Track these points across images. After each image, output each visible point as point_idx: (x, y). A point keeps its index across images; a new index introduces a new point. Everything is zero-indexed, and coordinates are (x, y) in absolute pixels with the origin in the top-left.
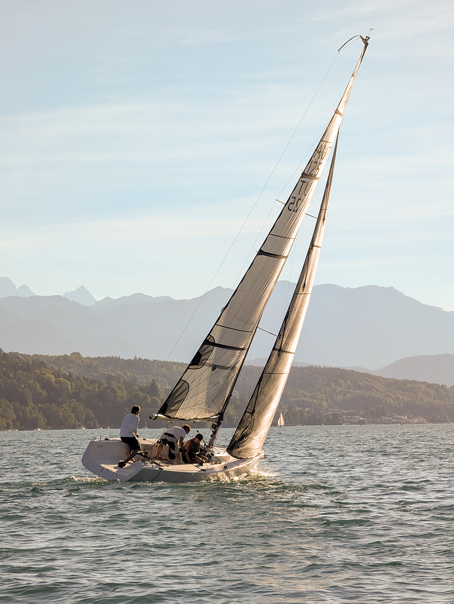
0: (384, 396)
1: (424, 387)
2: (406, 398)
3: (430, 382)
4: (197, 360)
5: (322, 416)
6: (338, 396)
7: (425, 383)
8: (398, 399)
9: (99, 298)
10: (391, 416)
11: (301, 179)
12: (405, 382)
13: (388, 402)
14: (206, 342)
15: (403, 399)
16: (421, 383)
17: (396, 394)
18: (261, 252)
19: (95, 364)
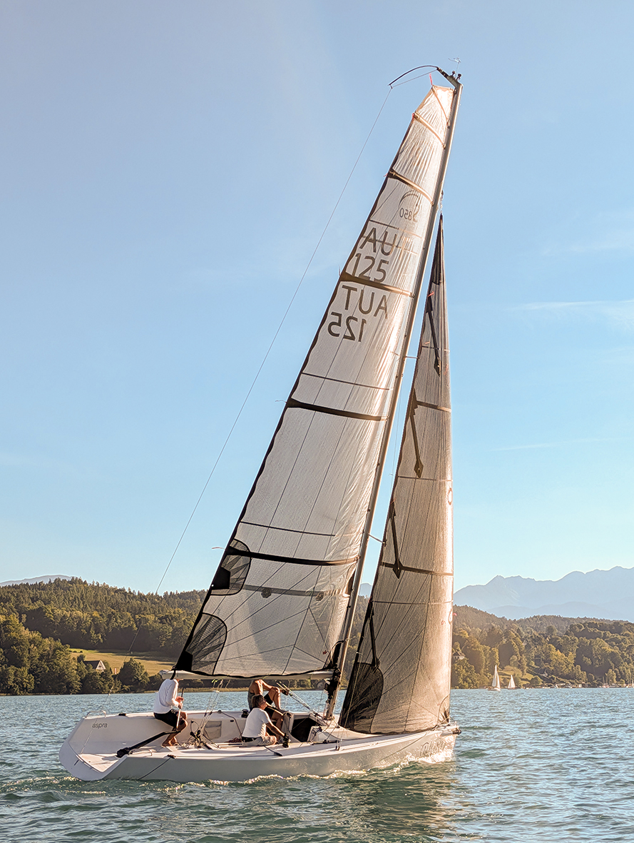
4: (222, 580)
11: (342, 283)
14: (230, 551)
18: (292, 403)
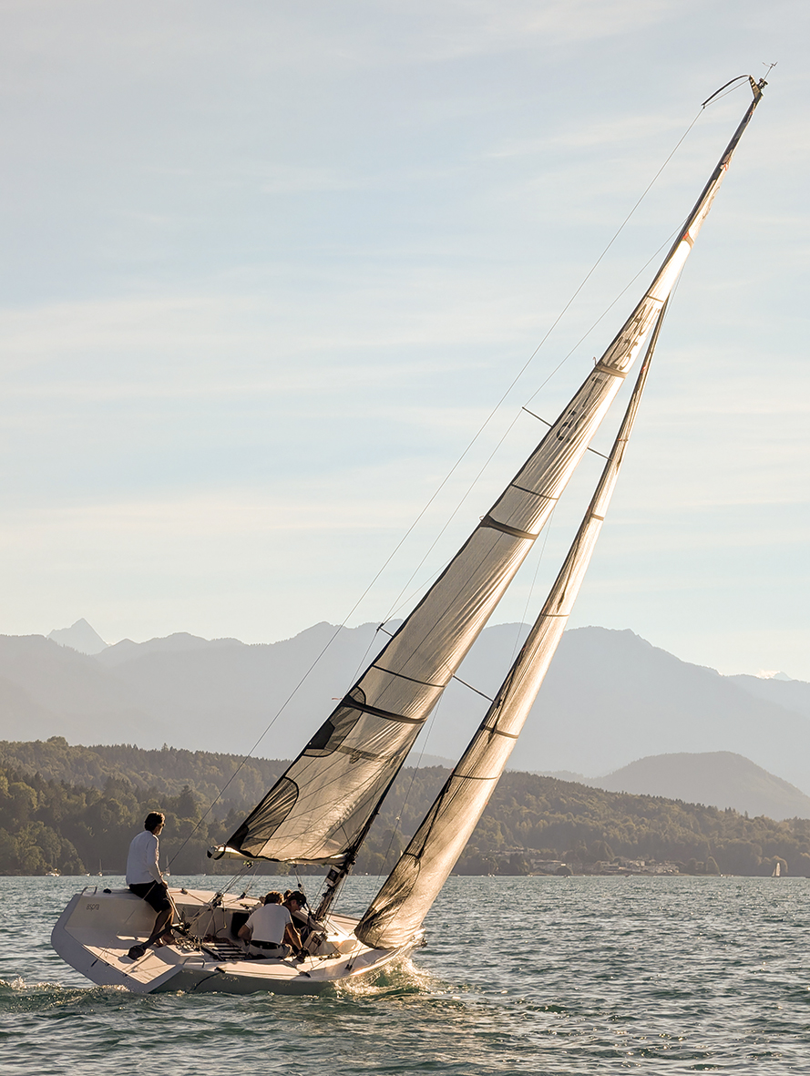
0: (606, 825)
1: (676, 809)
2: (644, 829)
3: (688, 801)
4: (323, 740)
5: (491, 859)
6: (524, 823)
7: (678, 802)
8: (630, 830)
9: (112, 642)
10: (616, 861)
12: (643, 799)
13: (611, 835)
14: (348, 701)
15: (639, 830)
16: (672, 802)
17: (626, 821)
18: (488, 522)
19: (91, 758)
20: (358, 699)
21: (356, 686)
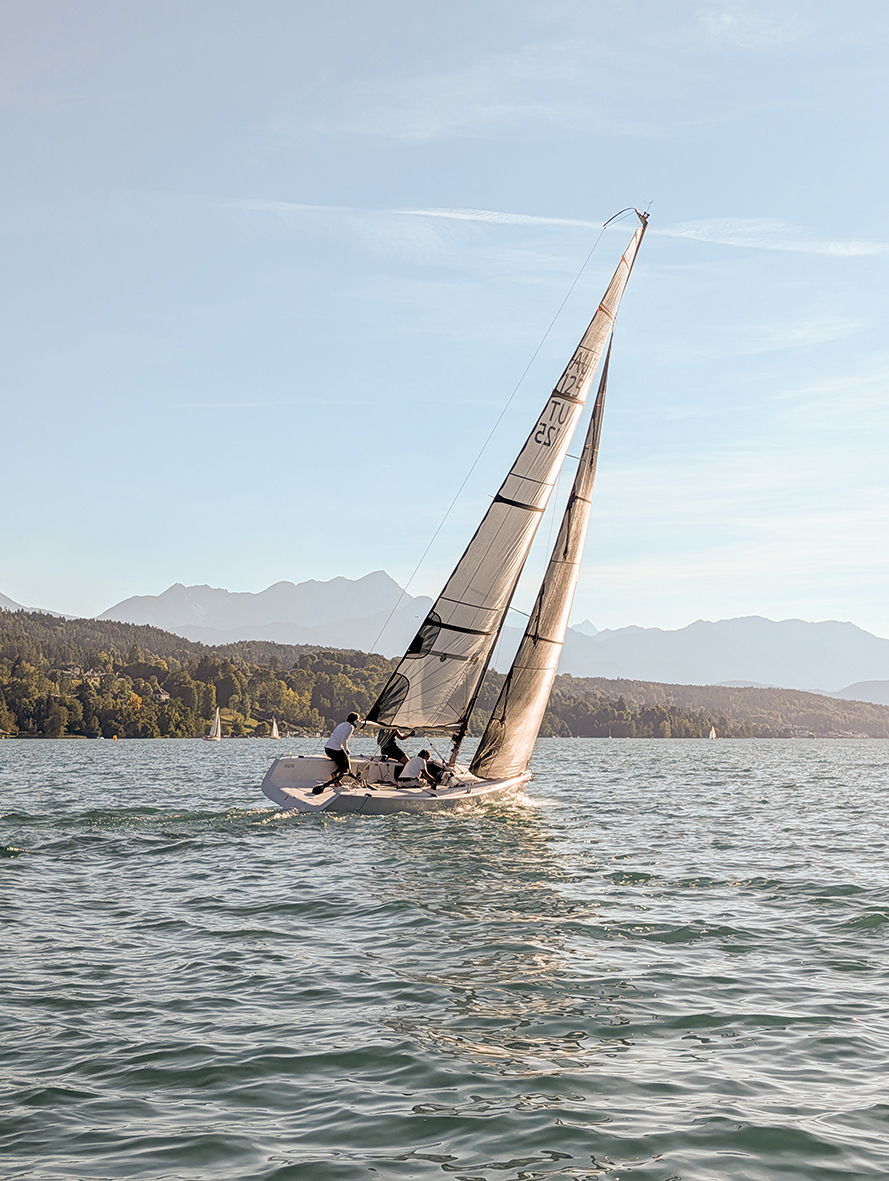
0: (833, 715)
1: (869, 707)
2: (853, 717)
3: (875, 703)
4: (416, 647)
5: (774, 731)
6: (793, 714)
7: (871, 704)
8: (845, 717)
10: (837, 732)
11: (553, 399)
12: (853, 702)
13: (836, 720)
14: (428, 621)
15: (850, 717)
16: (867, 704)
17: (844, 712)
18: (498, 499)
20: (435, 619)
21: (432, 611)
